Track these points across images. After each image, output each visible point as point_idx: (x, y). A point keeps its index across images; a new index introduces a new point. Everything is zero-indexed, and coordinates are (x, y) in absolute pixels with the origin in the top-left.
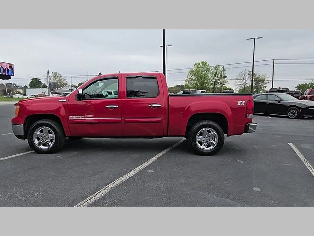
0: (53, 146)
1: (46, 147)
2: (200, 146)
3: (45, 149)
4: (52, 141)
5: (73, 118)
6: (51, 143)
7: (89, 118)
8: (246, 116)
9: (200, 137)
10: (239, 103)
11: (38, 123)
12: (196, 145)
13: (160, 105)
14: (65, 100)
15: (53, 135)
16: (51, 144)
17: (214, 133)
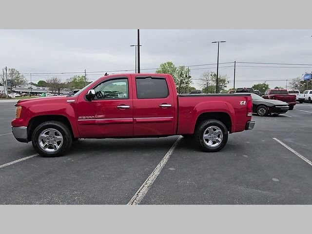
0: (61, 148)
1: (53, 150)
2: (206, 143)
3: (52, 152)
4: (58, 143)
5: (82, 119)
6: (58, 145)
7: (100, 118)
8: (247, 115)
9: (207, 135)
10: (241, 103)
11: (44, 125)
12: (203, 142)
13: (170, 105)
14: (74, 101)
15: (60, 137)
16: (58, 147)
17: (218, 130)
